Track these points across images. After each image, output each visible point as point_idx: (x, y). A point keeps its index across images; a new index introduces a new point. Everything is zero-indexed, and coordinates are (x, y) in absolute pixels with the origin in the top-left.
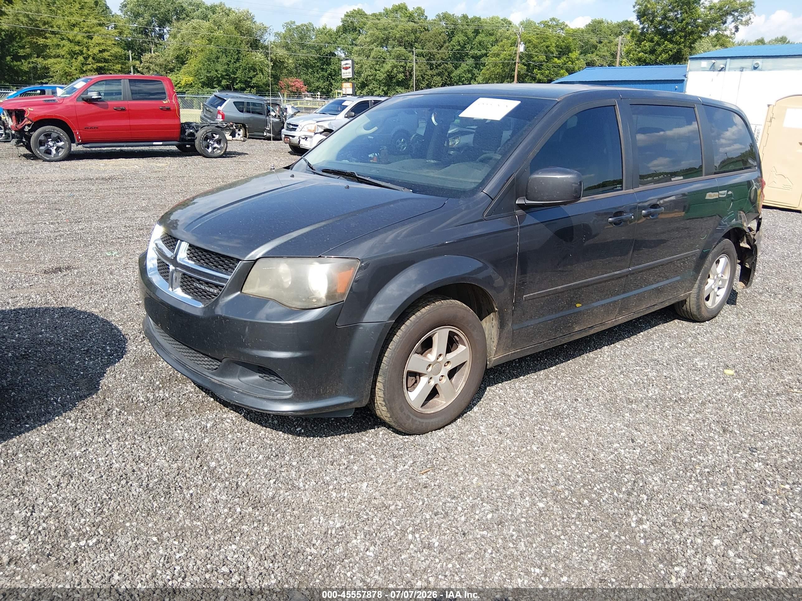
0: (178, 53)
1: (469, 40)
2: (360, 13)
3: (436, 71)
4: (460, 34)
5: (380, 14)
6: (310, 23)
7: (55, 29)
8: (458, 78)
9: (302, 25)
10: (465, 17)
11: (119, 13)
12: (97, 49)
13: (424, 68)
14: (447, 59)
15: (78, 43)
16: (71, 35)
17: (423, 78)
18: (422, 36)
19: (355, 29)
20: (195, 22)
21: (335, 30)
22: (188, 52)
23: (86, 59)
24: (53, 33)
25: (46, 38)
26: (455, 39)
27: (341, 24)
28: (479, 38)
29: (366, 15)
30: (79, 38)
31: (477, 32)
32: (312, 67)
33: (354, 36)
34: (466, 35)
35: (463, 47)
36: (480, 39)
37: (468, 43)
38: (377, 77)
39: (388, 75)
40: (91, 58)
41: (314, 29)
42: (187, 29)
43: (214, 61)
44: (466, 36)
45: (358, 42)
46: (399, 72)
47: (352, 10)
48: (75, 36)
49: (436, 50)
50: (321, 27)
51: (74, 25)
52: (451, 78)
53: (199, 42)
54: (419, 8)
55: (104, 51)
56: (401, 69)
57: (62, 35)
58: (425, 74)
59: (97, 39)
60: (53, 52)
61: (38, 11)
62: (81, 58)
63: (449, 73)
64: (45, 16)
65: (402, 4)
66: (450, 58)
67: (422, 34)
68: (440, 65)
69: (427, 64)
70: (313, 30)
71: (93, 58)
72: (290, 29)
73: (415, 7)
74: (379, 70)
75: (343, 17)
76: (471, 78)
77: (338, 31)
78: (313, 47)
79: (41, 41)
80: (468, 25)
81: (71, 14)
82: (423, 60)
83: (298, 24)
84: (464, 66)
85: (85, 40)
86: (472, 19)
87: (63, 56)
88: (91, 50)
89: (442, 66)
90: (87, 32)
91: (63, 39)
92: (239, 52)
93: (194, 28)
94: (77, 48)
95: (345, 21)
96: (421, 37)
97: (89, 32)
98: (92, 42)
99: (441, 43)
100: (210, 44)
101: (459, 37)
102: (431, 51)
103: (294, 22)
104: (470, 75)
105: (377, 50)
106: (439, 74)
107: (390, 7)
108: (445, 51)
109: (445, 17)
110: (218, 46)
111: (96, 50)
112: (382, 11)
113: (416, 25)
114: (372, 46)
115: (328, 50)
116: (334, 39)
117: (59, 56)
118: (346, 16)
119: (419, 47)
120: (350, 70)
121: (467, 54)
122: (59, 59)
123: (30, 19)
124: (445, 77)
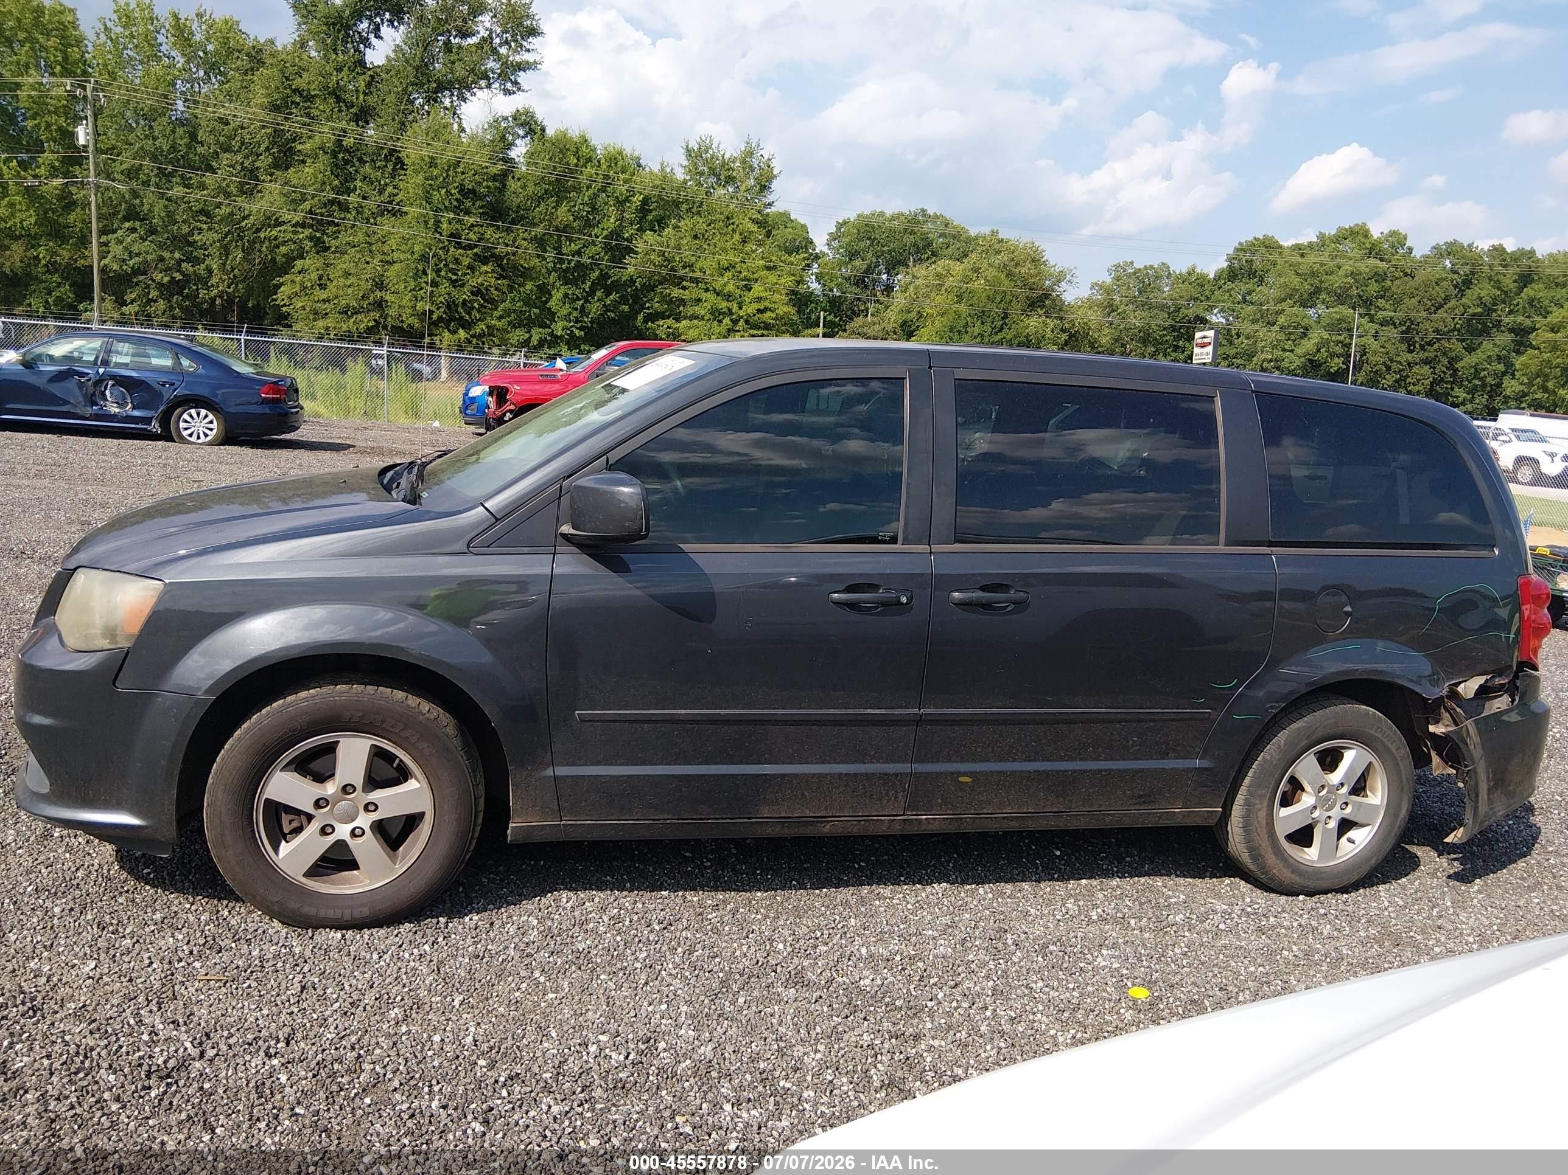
0: (906, 316)
1: (1506, 297)
2: (1270, 245)
3: (1423, 355)
4: (1485, 284)
5: (1310, 245)
6: (1163, 264)
7: (698, 274)
8: (1472, 371)
9: (1146, 268)
10: (1498, 250)
11: (825, 249)
12: (755, 306)
13: (1392, 350)
14: (1450, 331)
15: (728, 297)
16: (718, 283)
17: (1388, 368)
18: (1397, 288)
19: (1252, 274)
20: (940, 266)
21: (1212, 276)
22: (920, 315)
23: (735, 322)
24: (696, 281)
25: (684, 288)
26: (1471, 295)
27: (1225, 265)
28: (1528, 292)
29: (1280, 247)
30: (730, 287)
31: (1525, 280)
32: (1157, 343)
33: (1250, 286)
34: (1498, 285)
35: (1490, 311)
36: (1532, 293)
37: (1504, 302)
38: (1285, 364)
39: (1310, 360)
40: (742, 321)
41: (1169, 274)
42: (926, 278)
43: (959, 332)
44: (1498, 288)
45: (1255, 297)
46: (1333, 355)
47: (1250, 238)
48: (725, 285)
49: (1424, 314)
50: (1184, 271)
51: (727, 269)
52: (1456, 370)
53: (940, 299)
54: (1393, 233)
55: (766, 310)
56: (1338, 349)
57: (706, 283)
58: (1392, 361)
59: (758, 289)
60: (690, 310)
61: (678, 247)
62: (727, 321)
63: (1453, 361)
64: (687, 255)
65: (1357, 225)
66: (1459, 331)
67: (1397, 282)
68: (1431, 344)
69: (1402, 341)
70: (1169, 276)
71: (747, 322)
72: (1121, 272)
73: (1386, 232)
74: (1292, 351)
75: (1231, 251)
76: (1504, 373)
77: (1217, 278)
78: (1163, 307)
79: (676, 293)
80: (1505, 266)
81: (725, 250)
82: (1392, 333)
83: (1139, 265)
84: (1488, 347)
85: (738, 292)
86: (1513, 253)
87: (703, 317)
88: (744, 308)
89: (1436, 346)
90: (746, 279)
91: (707, 290)
92: (1006, 316)
93: (938, 275)
94: (724, 305)
95: (1235, 259)
96: (1394, 289)
97: (748, 280)
98: (749, 296)
99: (1440, 300)
100: (959, 302)
101: (1484, 290)
102: (1412, 315)
103: (1132, 263)
104: (1501, 367)
105: (1291, 312)
106: (1426, 362)
107: (1331, 231)
108: (1445, 315)
109: (1452, 250)
110: (971, 305)
111: (751, 309)
112: (1315, 239)
113: (1384, 265)
114: (1284, 305)
115: (1191, 313)
116: (1207, 293)
117: (696, 318)
118: (1237, 250)
119: (1387, 306)
120: (1210, 349)
121: (1498, 324)
122: (696, 321)
123: (667, 260)
124: (1439, 368)
